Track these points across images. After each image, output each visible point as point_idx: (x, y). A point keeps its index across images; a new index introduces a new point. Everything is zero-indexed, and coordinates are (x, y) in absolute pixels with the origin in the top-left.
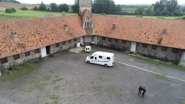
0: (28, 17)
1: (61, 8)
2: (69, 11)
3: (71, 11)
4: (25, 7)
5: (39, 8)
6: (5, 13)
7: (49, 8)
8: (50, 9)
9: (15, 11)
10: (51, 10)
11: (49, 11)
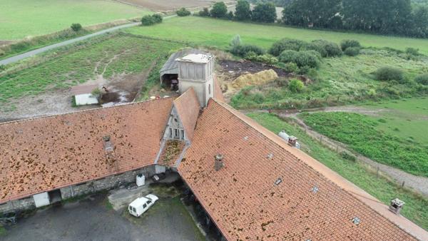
0: (170, 41)
1: (257, 13)
2: (276, 21)
3: (279, 21)
4: (184, 9)
5: (212, 11)
6: (141, 26)
7: (231, 13)
8: (234, 15)
9: (161, 20)
10: (235, 17)
11: (230, 19)
